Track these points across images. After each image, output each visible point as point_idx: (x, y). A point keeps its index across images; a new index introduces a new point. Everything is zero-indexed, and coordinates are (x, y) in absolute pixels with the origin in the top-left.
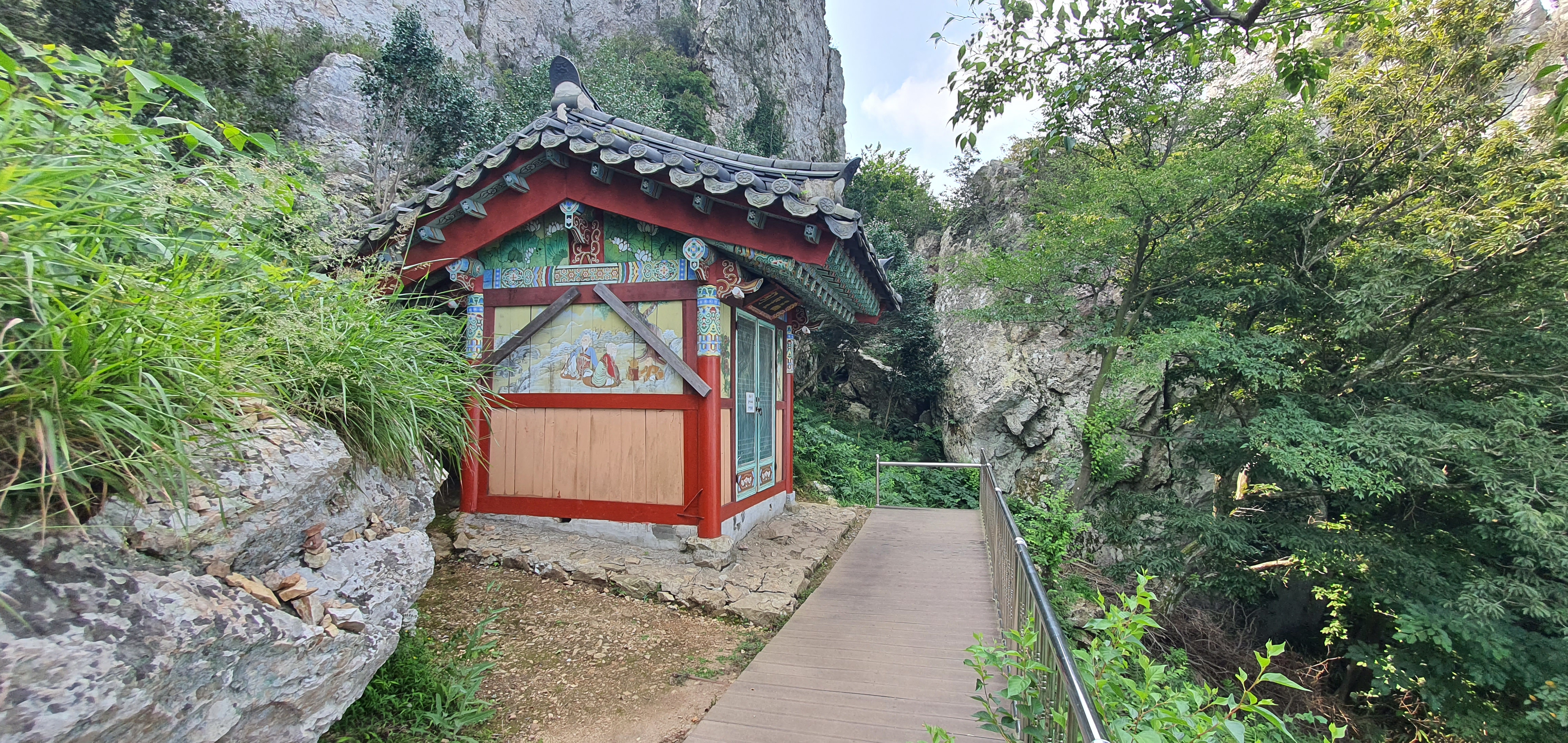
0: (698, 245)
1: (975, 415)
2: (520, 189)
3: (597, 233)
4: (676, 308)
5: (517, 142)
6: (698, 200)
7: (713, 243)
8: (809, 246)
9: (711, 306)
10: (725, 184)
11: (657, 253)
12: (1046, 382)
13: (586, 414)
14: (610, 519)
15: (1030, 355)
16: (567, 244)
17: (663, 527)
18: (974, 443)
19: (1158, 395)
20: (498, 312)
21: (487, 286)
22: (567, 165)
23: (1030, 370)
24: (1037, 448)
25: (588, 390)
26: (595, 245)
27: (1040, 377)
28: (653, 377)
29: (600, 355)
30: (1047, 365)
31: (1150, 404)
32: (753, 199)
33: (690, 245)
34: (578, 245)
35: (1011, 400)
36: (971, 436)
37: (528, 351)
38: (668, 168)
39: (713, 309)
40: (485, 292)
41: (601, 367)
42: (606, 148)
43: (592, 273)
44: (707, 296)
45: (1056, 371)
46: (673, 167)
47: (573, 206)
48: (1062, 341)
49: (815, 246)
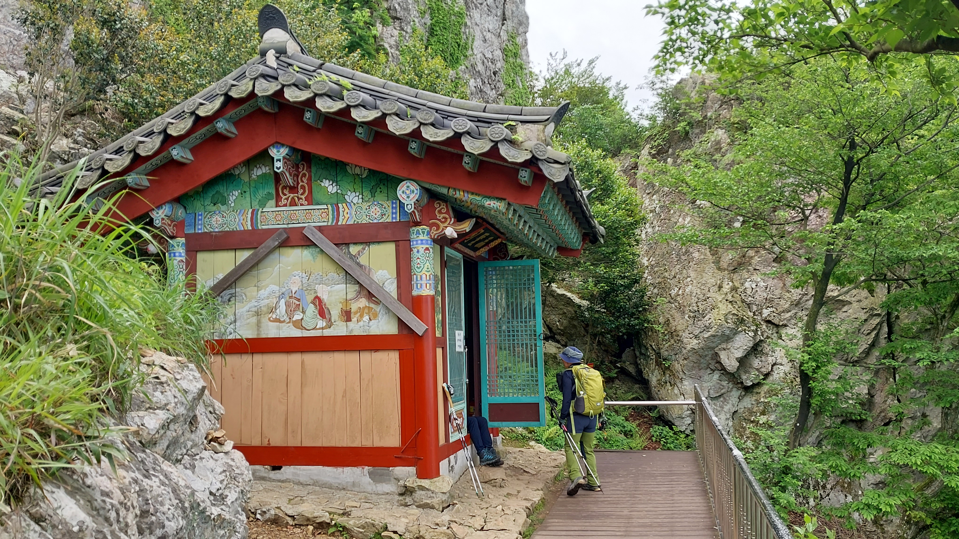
0: (412, 188)
1: (684, 351)
2: (229, 135)
3: (304, 175)
4: (390, 249)
5: (230, 89)
6: (413, 145)
7: (427, 186)
8: (523, 188)
9: (425, 246)
10: (442, 131)
11: (367, 193)
12: (761, 313)
13: (296, 358)
14: (324, 465)
15: (742, 284)
16: (273, 186)
17: (379, 470)
18: (686, 383)
19: (880, 324)
20: (201, 257)
21: (189, 230)
22: (277, 110)
23: (743, 301)
24: (754, 386)
25: (297, 333)
26: (303, 187)
27: (755, 308)
28: (366, 318)
29: (310, 298)
30: (761, 295)
31: (873, 335)
32: (468, 144)
33: (404, 188)
34: (284, 187)
35: (723, 335)
36: (681, 375)
37: (233, 295)
38: (384, 115)
39: (427, 249)
40: (187, 236)
41: (311, 310)
42: (321, 95)
43: (300, 216)
44: (421, 237)
45: (771, 301)
46: (390, 114)
47: (282, 150)
48: (775, 267)
49: (527, 188)
